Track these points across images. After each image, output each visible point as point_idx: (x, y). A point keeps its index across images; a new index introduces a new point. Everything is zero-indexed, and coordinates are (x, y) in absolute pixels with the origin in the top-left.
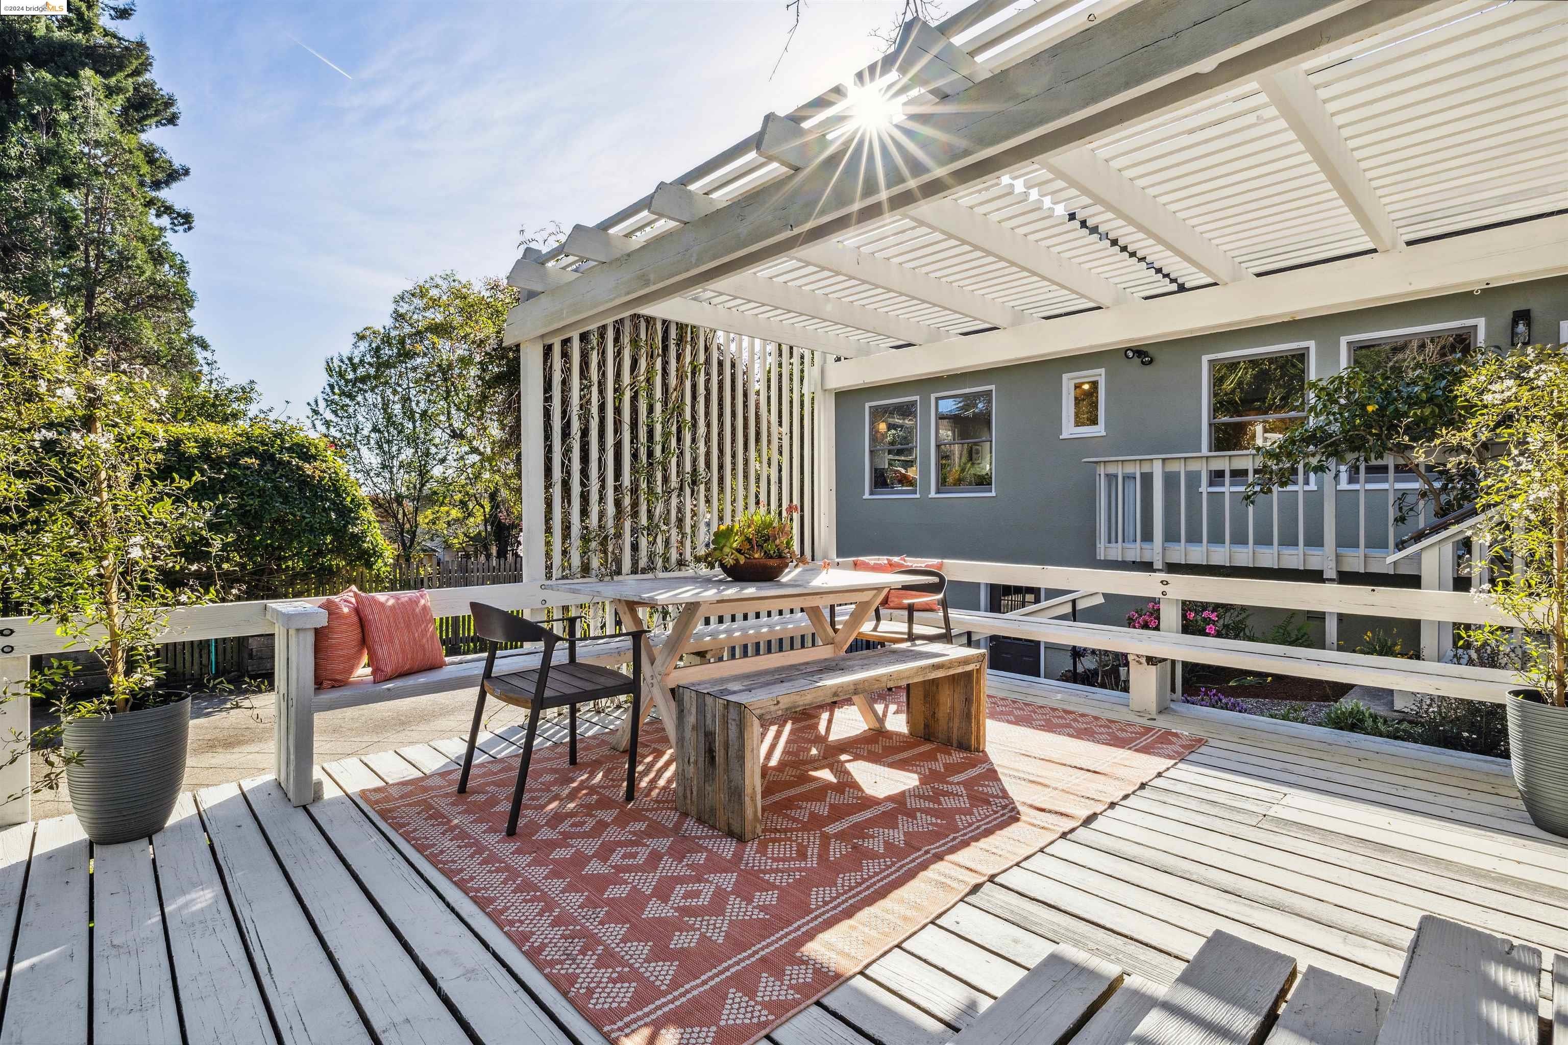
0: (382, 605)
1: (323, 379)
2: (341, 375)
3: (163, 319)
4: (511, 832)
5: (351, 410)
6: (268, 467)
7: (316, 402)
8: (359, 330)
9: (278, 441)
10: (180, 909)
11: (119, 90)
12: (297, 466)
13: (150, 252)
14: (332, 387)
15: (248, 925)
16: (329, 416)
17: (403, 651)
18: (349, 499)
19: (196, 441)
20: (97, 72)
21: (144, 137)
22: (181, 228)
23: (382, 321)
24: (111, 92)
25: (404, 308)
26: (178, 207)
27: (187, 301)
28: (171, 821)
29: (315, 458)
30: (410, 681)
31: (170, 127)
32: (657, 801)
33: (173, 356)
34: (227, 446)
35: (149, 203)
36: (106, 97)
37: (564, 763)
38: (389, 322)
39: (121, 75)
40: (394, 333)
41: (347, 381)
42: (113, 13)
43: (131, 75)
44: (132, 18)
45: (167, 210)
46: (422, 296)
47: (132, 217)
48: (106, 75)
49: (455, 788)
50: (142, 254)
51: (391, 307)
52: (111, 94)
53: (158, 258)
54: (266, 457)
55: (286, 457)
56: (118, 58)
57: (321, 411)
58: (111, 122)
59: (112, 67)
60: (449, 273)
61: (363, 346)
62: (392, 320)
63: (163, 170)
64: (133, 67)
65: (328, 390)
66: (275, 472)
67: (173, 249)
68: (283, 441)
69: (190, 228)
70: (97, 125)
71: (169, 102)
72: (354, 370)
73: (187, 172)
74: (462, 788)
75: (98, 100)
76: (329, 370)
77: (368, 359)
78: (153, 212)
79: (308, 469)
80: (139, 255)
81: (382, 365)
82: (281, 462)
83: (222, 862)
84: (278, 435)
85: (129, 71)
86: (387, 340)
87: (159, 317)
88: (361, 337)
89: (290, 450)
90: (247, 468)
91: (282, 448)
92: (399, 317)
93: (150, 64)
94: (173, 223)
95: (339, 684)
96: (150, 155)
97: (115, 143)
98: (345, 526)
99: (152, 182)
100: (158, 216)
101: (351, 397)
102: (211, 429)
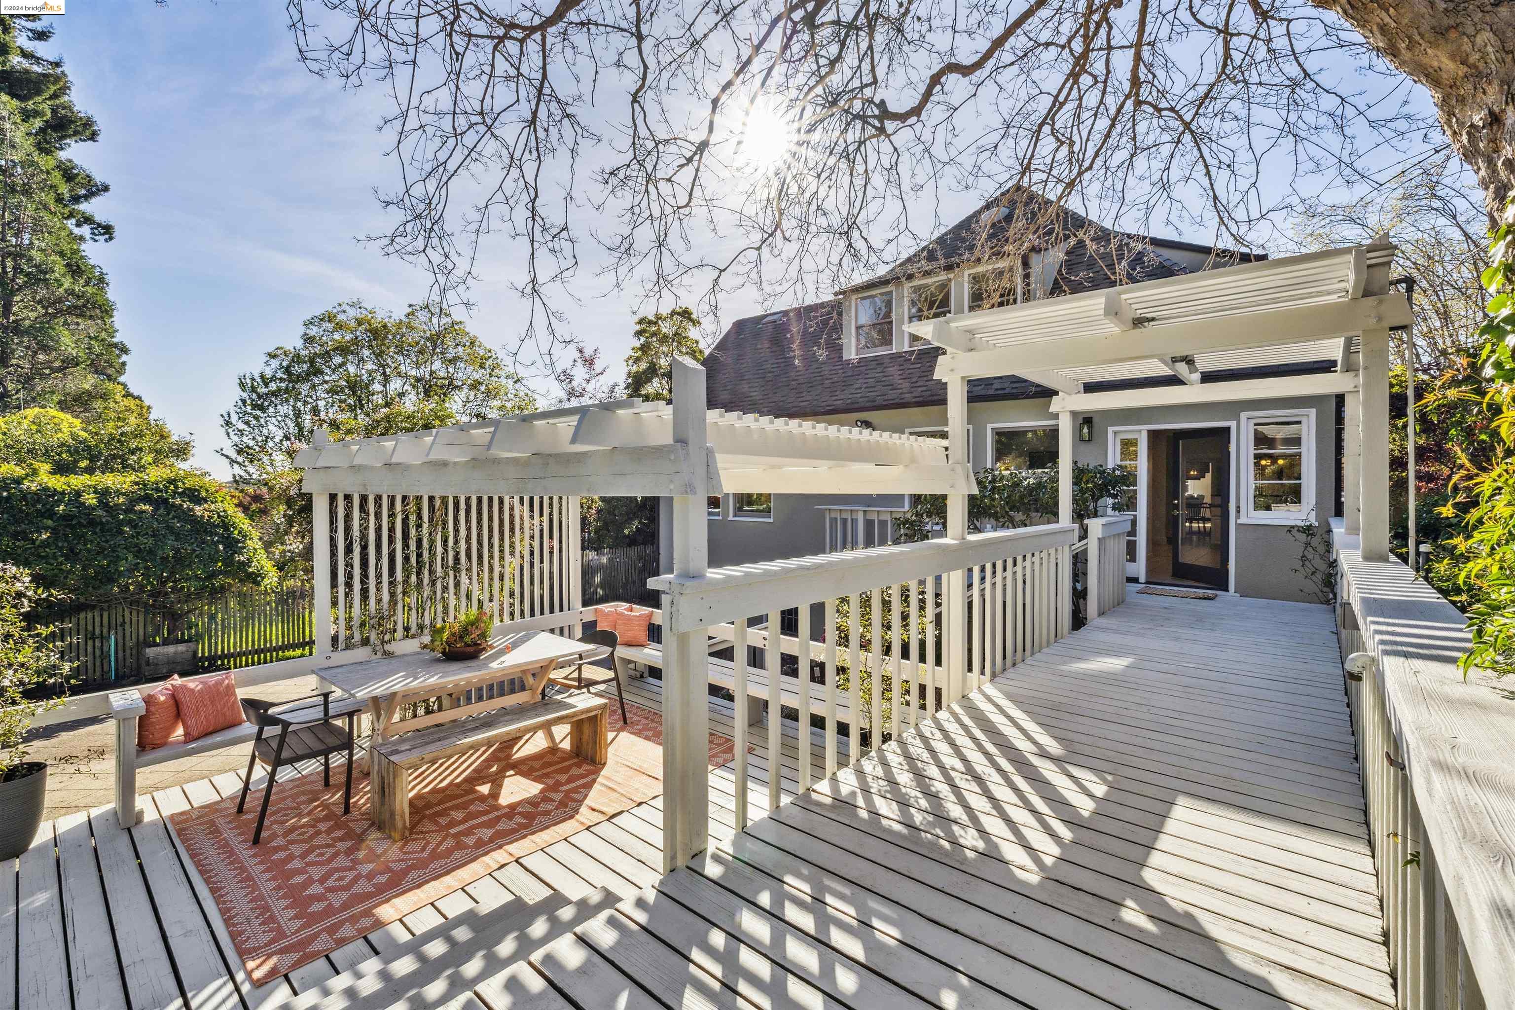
0: (192, 690)
1: (237, 394)
2: (253, 389)
3: (81, 327)
4: (256, 841)
5: (262, 421)
6: (162, 511)
7: (229, 414)
8: (271, 349)
9: (172, 487)
10: (28, 905)
11: (36, 114)
12: (188, 507)
13: (68, 265)
14: (244, 402)
15: (68, 912)
16: (241, 426)
17: (207, 720)
18: (236, 532)
19: (95, 492)
20: (13, 95)
21: (63, 155)
22: (102, 238)
23: (293, 342)
24: (27, 116)
25: (314, 331)
26: (98, 218)
27: (106, 310)
28: (33, 844)
29: (205, 500)
30: (209, 741)
31: (90, 143)
32: (363, 814)
33: (93, 360)
34: (123, 494)
35: (71, 215)
36: (23, 120)
37: (320, 786)
38: (299, 343)
39: (39, 99)
40: (303, 353)
41: (260, 396)
42: (30, 34)
43: (50, 98)
44: (51, 39)
45: (87, 220)
46: (330, 321)
47: (50, 233)
48: (21, 98)
49: (235, 810)
50: (59, 268)
51: (302, 330)
52: (28, 117)
53: (76, 269)
54: (161, 503)
55: (178, 501)
56: (35, 83)
57: (234, 422)
58: (28, 145)
59: (29, 90)
60: (355, 301)
61: (275, 363)
62: (302, 341)
63: (83, 186)
64: (51, 92)
65: (240, 403)
66: (168, 514)
67: (92, 262)
68: (176, 487)
69: (111, 239)
70: (13, 147)
71: (88, 123)
72: (266, 386)
73: (106, 188)
74: (240, 810)
75: (15, 123)
76: (242, 385)
77: (279, 375)
78: (73, 221)
79: (198, 510)
80: (57, 268)
81: (294, 379)
82: (173, 505)
83: (62, 872)
84: (172, 481)
85: (46, 95)
86: (297, 358)
87: (78, 324)
88: (273, 356)
89: (182, 495)
90: (142, 512)
91: (175, 492)
92: (309, 340)
93: (69, 88)
94: (93, 233)
95: (161, 744)
96: (68, 173)
97: (32, 164)
98: (232, 555)
99: (71, 196)
100: (78, 225)
101: (262, 409)
102: (110, 480)
